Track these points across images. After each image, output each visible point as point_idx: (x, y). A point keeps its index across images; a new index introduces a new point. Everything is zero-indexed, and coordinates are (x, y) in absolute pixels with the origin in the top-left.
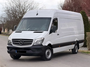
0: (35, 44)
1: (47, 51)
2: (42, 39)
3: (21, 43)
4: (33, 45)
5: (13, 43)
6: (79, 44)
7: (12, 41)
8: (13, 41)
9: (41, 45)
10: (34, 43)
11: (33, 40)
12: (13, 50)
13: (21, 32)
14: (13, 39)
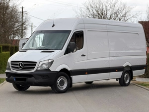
0: (39, 69)
1: (60, 80)
2: (50, 61)
3: (20, 67)
4: (37, 70)
5: (12, 67)
6: (133, 71)
7: (10, 65)
8: (12, 64)
9: (48, 70)
10: (38, 67)
11: (36, 62)
12: (12, 77)
13: (26, 51)
14: (12, 62)
